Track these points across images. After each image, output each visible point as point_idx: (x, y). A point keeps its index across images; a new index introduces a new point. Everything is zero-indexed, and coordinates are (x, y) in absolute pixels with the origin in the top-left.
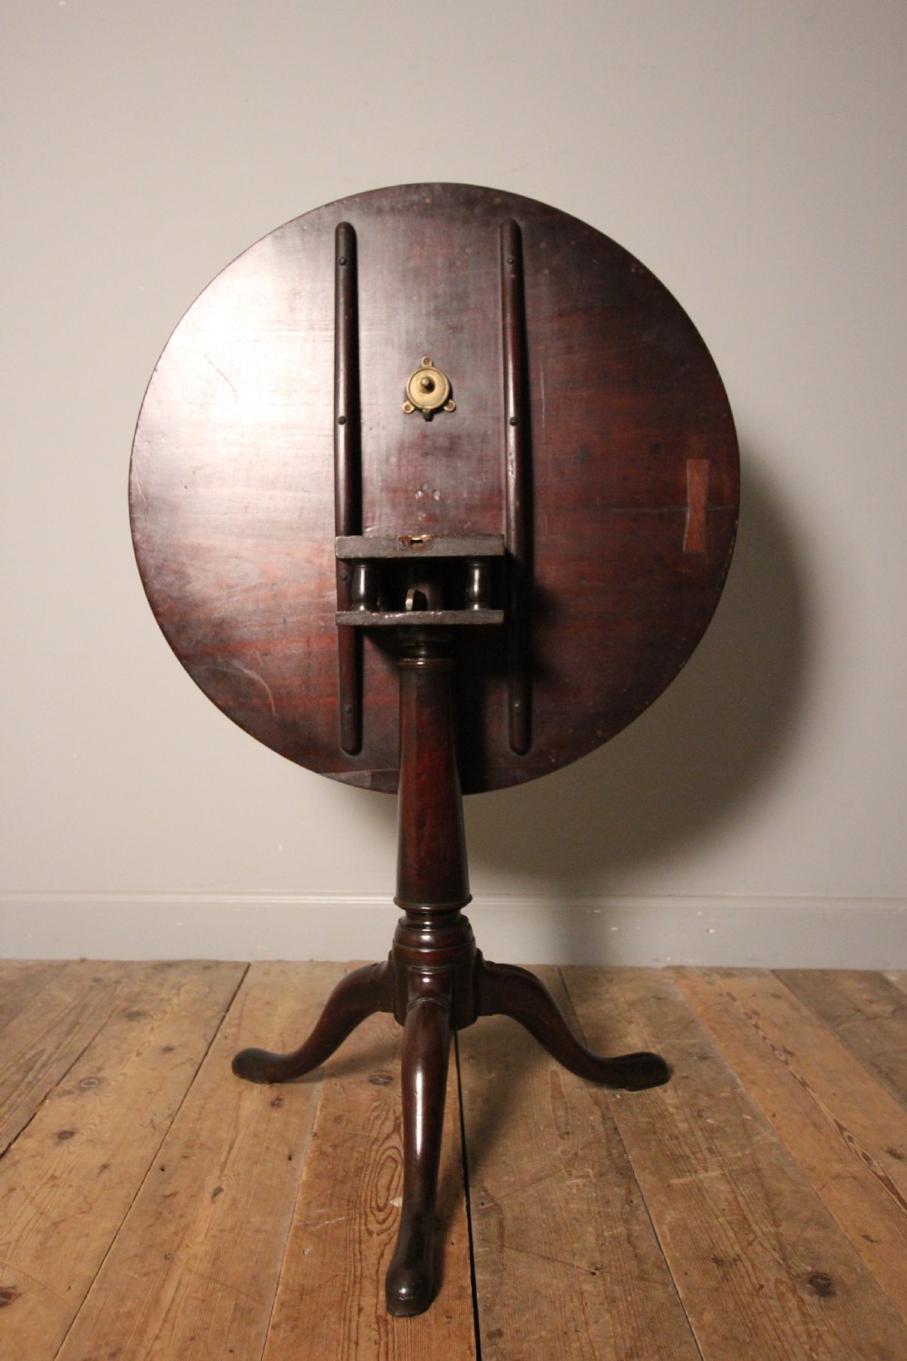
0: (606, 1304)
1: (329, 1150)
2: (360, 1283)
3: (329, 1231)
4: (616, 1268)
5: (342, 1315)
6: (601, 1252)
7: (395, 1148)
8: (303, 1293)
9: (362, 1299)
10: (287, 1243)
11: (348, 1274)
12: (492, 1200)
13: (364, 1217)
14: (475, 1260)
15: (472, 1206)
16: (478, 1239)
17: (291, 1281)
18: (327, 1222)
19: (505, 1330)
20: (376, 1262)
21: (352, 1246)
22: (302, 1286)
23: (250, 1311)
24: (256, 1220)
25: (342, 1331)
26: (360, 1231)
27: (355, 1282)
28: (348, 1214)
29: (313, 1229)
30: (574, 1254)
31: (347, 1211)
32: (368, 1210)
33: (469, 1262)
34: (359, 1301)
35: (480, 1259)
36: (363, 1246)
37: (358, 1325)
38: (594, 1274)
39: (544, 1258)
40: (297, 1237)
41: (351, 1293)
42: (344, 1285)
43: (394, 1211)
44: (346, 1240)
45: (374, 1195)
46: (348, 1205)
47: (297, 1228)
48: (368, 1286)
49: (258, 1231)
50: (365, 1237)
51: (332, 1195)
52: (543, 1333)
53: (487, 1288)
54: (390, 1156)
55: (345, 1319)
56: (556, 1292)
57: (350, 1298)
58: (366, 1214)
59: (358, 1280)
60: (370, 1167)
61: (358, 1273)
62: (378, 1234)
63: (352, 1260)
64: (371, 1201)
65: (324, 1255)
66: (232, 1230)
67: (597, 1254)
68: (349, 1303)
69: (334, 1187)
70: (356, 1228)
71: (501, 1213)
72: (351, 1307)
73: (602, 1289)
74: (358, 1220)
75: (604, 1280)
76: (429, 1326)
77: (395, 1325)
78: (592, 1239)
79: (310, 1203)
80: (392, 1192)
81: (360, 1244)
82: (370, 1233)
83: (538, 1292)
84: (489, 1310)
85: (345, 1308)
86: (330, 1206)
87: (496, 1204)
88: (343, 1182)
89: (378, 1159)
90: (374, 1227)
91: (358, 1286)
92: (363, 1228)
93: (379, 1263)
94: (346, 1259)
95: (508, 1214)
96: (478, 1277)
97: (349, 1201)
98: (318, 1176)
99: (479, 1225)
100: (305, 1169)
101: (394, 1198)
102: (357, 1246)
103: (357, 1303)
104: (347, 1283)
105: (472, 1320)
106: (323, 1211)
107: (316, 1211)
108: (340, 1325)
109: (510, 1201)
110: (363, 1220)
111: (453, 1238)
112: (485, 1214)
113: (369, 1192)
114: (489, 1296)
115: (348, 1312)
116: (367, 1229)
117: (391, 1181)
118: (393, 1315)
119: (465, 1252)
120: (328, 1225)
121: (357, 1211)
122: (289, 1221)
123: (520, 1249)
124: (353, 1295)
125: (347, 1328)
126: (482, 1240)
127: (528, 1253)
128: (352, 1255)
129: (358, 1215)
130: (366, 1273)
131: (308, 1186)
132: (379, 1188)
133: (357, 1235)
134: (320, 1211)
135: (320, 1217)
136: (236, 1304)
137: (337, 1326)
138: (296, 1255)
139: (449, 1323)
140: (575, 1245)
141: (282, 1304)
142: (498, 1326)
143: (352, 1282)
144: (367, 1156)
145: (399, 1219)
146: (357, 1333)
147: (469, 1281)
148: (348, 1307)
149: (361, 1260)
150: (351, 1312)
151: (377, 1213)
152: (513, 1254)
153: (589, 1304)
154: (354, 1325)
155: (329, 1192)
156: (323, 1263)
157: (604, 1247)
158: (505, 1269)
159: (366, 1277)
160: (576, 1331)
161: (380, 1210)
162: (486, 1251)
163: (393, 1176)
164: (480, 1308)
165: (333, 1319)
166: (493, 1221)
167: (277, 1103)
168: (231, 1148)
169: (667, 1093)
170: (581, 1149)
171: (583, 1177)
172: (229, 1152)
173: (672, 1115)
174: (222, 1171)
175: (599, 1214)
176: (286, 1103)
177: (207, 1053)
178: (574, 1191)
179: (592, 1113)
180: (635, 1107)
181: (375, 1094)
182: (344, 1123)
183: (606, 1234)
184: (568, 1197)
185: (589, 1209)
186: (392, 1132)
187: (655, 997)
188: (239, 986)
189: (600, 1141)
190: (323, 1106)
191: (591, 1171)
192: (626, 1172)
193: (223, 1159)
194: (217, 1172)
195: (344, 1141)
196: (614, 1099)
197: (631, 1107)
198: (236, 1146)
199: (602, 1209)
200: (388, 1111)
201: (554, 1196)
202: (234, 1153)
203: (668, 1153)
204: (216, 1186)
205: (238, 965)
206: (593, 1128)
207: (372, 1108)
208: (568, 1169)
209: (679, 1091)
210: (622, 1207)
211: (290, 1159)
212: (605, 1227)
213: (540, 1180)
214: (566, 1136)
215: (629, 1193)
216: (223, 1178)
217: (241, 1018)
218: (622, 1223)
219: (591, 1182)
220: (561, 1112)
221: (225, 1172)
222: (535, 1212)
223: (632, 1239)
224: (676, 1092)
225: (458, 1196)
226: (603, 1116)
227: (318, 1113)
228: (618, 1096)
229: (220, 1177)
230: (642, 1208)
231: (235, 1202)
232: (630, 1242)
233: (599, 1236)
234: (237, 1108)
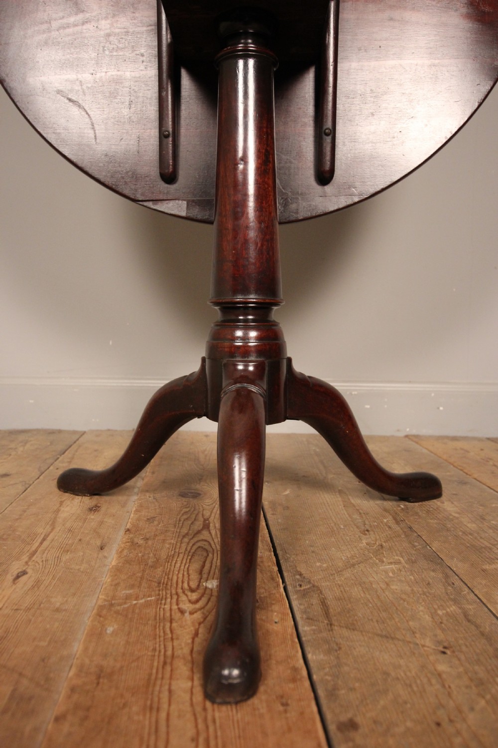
0: (474, 688)
1: (141, 542)
2: (171, 664)
3: (137, 611)
4: (466, 646)
5: (149, 703)
6: (443, 630)
7: (206, 541)
8: (100, 674)
9: (174, 683)
10: (87, 620)
11: (157, 653)
12: (309, 582)
13: (175, 597)
14: (304, 639)
15: (290, 588)
16: (302, 618)
17: (87, 661)
18: (135, 602)
19: (359, 719)
20: (190, 641)
21: (162, 625)
22: (101, 669)
23: (30, 698)
24: (57, 601)
25: (147, 722)
26: (171, 610)
27: (165, 663)
28: (159, 595)
29: (119, 608)
30: (414, 633)
31: (157, 592)
32: (180, 591)
33: (296, 640)
34: (170, 684)
35: (310, 638)
36: (174, 625)
37: (168, 715)
38: (444, 653)
39: (381, 636)
40: (100, 616)
41: (160, 676)
42: (152, 667)
43: (208, 592)
44: (155, 619)
45: (186, 579)
46: (159, 586)
47: (101, 608)
48: (183, 669)
49: (58, 610)
50: (177, 615)
51: (142, 578)
52: (409, 724)
53: (324, 669)
54: (199, 547)
55: (151, 708)
56: (408, 673)
57: (159, 682)
58: (177, 594)
59: (169, 661)
60: (181, 555)
61: (169, 653)
62: (191, 613)
63: (162, 639)
64: (183, 582)
65: (129, 633)
66: (28, 609)
67: (439, 632)
68: (157, 688)
69: (144, 571)
70: (167, 607)
71: (321, 592)
72: (160, 692)
73: (461, 669)
74: (169, 600)
75: (459, 660)
76: (261, 716)
77: (217, 715)
78: (427, 618)
79: (117, 585)
80: (205, 576)
81: (171, 622)
82: (182, 612)
83: (387, 674)
84: (332, 694)
85: (152, 694)
86: (139, 587)
87: (314, 586)
88: (154, 567)
89: (188, 549)
90: (187, 606)
91: (168, 668)
92: (175, 607)
93: (193, 642)
94: (155, 639)
95: (329, 595)
96: (309, 656)
97: (159, 583)
98: (128, 562)
99: (300, 604)
100: (116, 556)
101: (207, 580)
102: (168, 625)
103: (167, 687)
104: (155, 664)
105: (315, 709)
106: (131, 591)
107: (123, 592)
108: (144, 715)
109: (328, 583)
110: (174, 600)
111: (276, 617)
112: (304, 594)
113: (180, 576)
114: (329, 678)
115: (156, 699)
116: (179, 609)
117: (203, 566)
118: (213, 702)
119: (291, 629)
120: (135, 604)
121: (169, 592)
122: (95, 601)
123: (352, 627)
124: (162, 678)
125: (154, 719)
126: (308, 618)
127: (361, 632)
128: (162, 634)
129: (169, 596)
130: (178, 652)
131: (118, 570)
132: (191, 572)
133: (168, 614)
134: (128, 592)
135: (128, 598)
136: (14, 690)
137: (141, 718)
138: (96, 634)
139: (286, 711)
140: (411, 623)
141: (73, 690)
142: (349, 715)
143: (161, 663)
144: (178, 547)
145: (214, 599)
146: (168, 726)
147: (301, 661)
148: (156, 693)
149: (172, 639)
150: (159, 699)
151: (189, 594)
152: (345, 632)
153: (452, 686)
154: (163, 715)
155: (140, 575)
156: (127, 642)
157: (443, 625)
158: (340, 648)
159: (178, 657)
160: (451, 721)
161: (192, 591)
162: (314, 630)
163: (204, 562)
164: (321, 693)
165: (135, 709)
166: (315, 601)
167: (94, 509)
168: (44, 540)
169: (445, 504)
170: (385, 542)
171: (395, 563)
172: (41, 543)
173: (457, 518)
174: (30, 558)
175: (424, 593)
176: (103, 509)
177: (38, 478)
178: (391, 574)
179: (385, 517)
180: (420, 513)
181: (185, 503)
182: (156, 523)
183: (440, 612)
184: (386, 580)
185: (412, 590)
186: (202, 530)
187: (405, 451)
188: (75, 442)
189: (399, 536)
190: (137, 511)
191: (401, 559)
192: (435, 559)
193: (34, 548)
194: (25, 558)
195: (156, 535)
196: (399, 508)
197: (417, 514)
198: (49, 538)
199: (425, 590)
200: (197, 514)
201: (372, 579)
202: (46, 543)
203: (468, 545)
204: (20, 570)
205: (75, 432)
206: (390, 527)
207: (182, 512)
208: (378, 557)
209: (455, 503)
210: (446, 589)
211: (102, 549)
212: (436, 607)
213: (353, 565)
214: (366, 532)
215: (447, 577)
216: (30, 563)
217: (73, 458)
218: (451, 603)
219: (404, 567)
220: (356, 516)
221: (33, 559)
222: (356, 592)
223: (470, 618)
224: (452, 503)
225: (273, 579)
226: (395, 519)
227: (132, 515)
228: (402, 506)
229: (27, 563)
230: (467, 589)
231: (37, 584)
232: (469, 621)
233: (433, 615)
234: (58, 511)
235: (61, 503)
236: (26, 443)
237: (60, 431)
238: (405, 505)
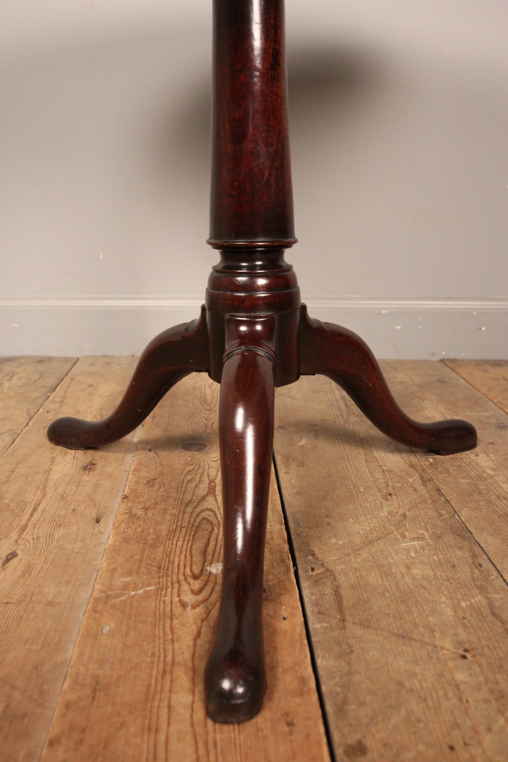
0: (493, 702)
1: (140, 513)
2: (171, 673)
3: (135, 604)
4: (490, 649)
5: (147, 722)
6: (465, 627)
7: (211, 510)
8: (97, 687)
9: (174, 696)
10: (82, 617)
11: (156, 660)
12: (323, 565)
13: (176, 586)
14: (313, 639)
15: (301, 573)
16: (313, 612)
17: (82, 670)
18: (133, 593)
19: (368, 742)
20: (191, 643)
21: (162, 622)
22: (97, 680)
23: (24, 716)
24: (50, 591)
25: (145, 746)
26: (171, 602)
27: (165, 672)
28: (159, 583)
29: (115, 601)
30: (433, 631)
31: (157, 580)
32: (182, 578)
33: (306, 642)
34: (170, 699)
35: (320, 638)
36: (175, 622)
37: (167, 737)
38: (464, 657)
39: (398, 636)
40: (96, 612)
41: (159, 688)
42: (150, 676)
43: (212, 579)
44: (155, 615)
45: (188, 562)
46: (159, 572)
47: (97, 600)
48: (183, 679)
49: (50, 604)
50: (178, 610)
51: (140, 561)
52: (421, 748)
53: (334, 677)
54: (204, 519)
55: (150, 729)
56: (424, 684)
57: (158, 696)
58: (178, 582)
59: (168, 669)
60: (184, 530)
61: (169, 658)
62: (194, 607)
63: (162, 641)
64: (185, 566)
65: (127, 633)
66: (19, 603)
67: (460, 630)
68: (156, 704)
69: (143, 552)
70: (168, 599)
71: (335, 578)
72: (159, 708)
73: (481, 679)
74: (170, 590)
75: (480, 666)
76: (265, 738)
77: (218, 737)
78: (449, 612)
79: (115, 569)
80: (209, 557)
81: (172, 619)
82: (184, 605)
83: (400, 684)
84: (341, 709)
85: (151, 711)
86: (138, 573)
87: (327, 570)
88: (153, 546)
89: (192, 522)
90: (189, 598)
91: (168, 678)
92: (176, 599)
93: (195, 645)
94: (154, 641)
95: (343, 581)
96: (319, 662)
97: (159, 568)
98: (126, 540)
99: (312, 594)
100: (113, 532)
101: (211, 564)
102: (168, 622)
103: (165, 703)
104: (154, 673)
105: (322, 729)
106: (128, 579)
107: (121, 580)
108: (142, 737)
109: (342, 567)
110: (175, 590)
111: (284, 611)
112: (317, 581)
113: (183, 557)
114: (339, 690)
115: (154, 718)
116: (180, 601)
117: (207, 545)
118: (215, 721)
119: (300, 629)
120: (134, 596)
121: (169, 579)
122: (90, 591)
123: (366, 624)
124: (162, 691)
125: (152, 743)
126: (319, 613)
127: (376, 629)
128: (162, 635)
129: (169, 584)
130: (179, 658)
131: (115, 550)
132: (194, 552)
133: (168, 609)
134: (125, 580)
135: (126, 587)
136: (7, 706)
137: (139, 741)
138: (92, 635)
139: (291, 733)
140: (431, 619)
141: (67, 706)
142: (358, 737)
143: (161, 673)
144: (180, 518)
145: (218, 588)
146: (167, 751)
147: (310, 669)
148: (155, 710)
149: (173, 641)
150: (158, 717)
151: (191, 581)
152: (359, 631)
153: (470, 700)
154: (162, 737)
155: (138, 557)
156: (125, 645)
157: (465, 621)
158: (352, 651)
159: (179, 663)
160: (466, 744)
161: (195, 577)
162: (325, 628)
163: (209, 539)
164: (329, 708)
165: (132, 729)
166: (328, 590)
167: (89, 467)
168: (35, 510)
169: (479, 457)
170: (409, 510)
171: (419, 539)
172: (32, 515)
173: (492, 477)
174: (20, 535)
175: (448, 580)
176: (99, 468)
177: (27, 425)
178: (413, 554)
179: (410, 475)
180: (451, 470)
181: (189, 459)
182: (156, 486)
183: (463, 604)
184: (407, 561)
185: (435, 575)
186: (207, 495)
187: (439, 381)
188: (67, 374)
189: (425, 502)
190: (136, 470)
191: (425, 533)
192: (463, 533)
193: (23, 522)
194: (14, 535)
195: (156, 504)
196: (428, 463)
197: (447, 470)
198: (40, 508)
199: (449, 575)
200: (202, 474)
201: (391, 561)
202: (37, 515)
203: (501, 513)
204: (10, 551)
205: (66, 360)
206: (415, 490)
207: (186, 471)
208: (400, 531)
209: (491, 455)
210: (472, 573)
211: (98, 522)
212: (459, 596)
213: (372, 542)
214: (389, 497)
215: (474, 556)
216: (20, 542)
217: (64, 397)
218: (477, 591)
219: (428, 544)
220: (378, 475)
221: (24, 536)
222: (374, 578)
223: (496, 611)
224: (488, 456)
225: (283, 561)
226: (422, 478)
227: (130, 476)
228: (431, 460)
229: (16, 541)
230: (495, 573)
231: (28, 569)
232: (494, 615)
233: (456, 607)
234: (48, 471)
235: (53, 459)
236: (12, 376)
237: (50, 359)
238: (434, 459)
